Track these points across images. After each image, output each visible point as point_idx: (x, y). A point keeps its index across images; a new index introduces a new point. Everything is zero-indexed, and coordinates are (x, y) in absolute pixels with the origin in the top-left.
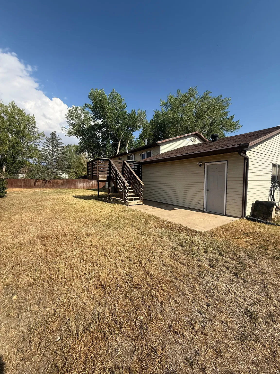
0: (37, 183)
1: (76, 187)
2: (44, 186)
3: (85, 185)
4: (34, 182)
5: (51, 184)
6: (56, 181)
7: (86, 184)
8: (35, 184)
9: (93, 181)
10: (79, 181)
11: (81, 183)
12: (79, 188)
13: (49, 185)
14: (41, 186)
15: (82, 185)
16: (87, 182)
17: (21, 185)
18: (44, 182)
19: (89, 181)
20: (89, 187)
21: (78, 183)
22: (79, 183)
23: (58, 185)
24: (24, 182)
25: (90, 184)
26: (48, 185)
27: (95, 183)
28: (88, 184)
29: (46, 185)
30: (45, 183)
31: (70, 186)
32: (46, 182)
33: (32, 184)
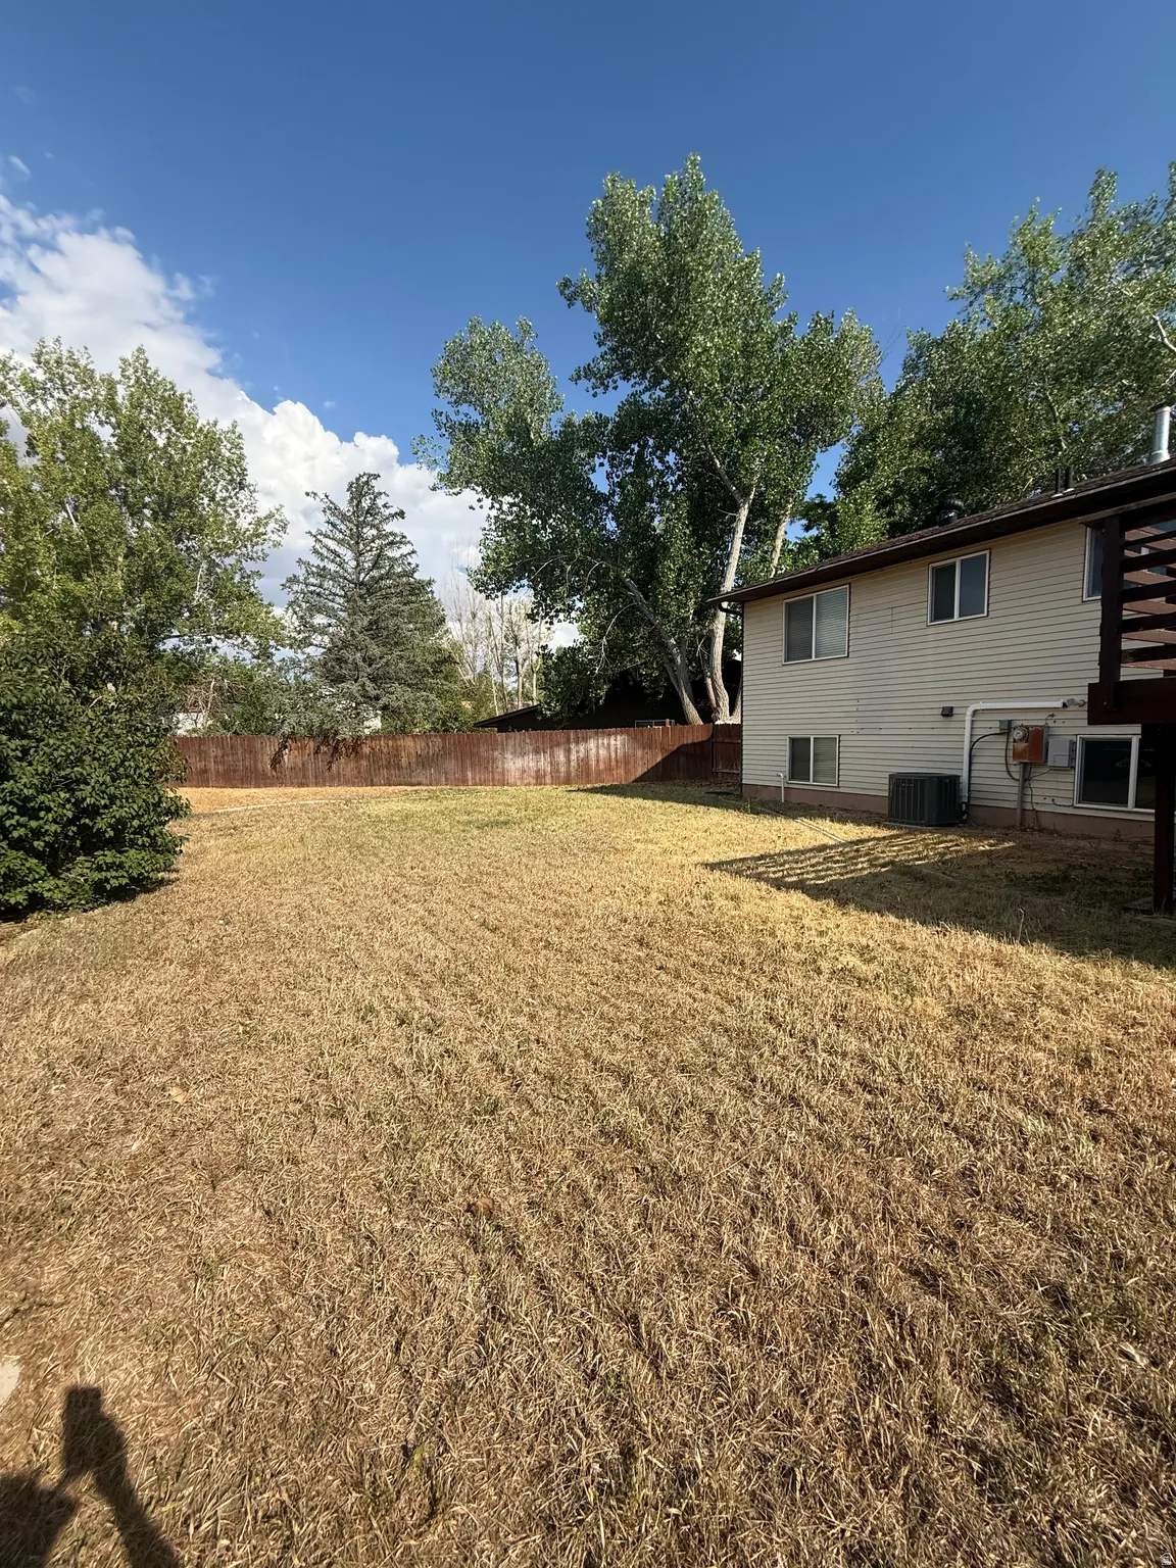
0: (286, 757)
1: (497, 777)
2: (327, 774)
3: (544, 763)
4: (270, 748)
5: (364, 763)
6: (390, 743)
7: (552, 755)
8: (276, 760)
9: (592, 744)
10: (511, 742)
11: (523, 754)
12: (512, 780)
13: (352, 765)
14: (310, 773)
15: (530, 762)
16: (558, 745)
17: (205, 771)
18: (323, 749)
19: (568, 741)
20: (568, 773)
21: (509, 756)
22: (514, 753)
23: (399, 768)
24: (220, 753)
25: (573, 757)
26: (344, 765)
27: (601, 752)
28: (561, 756)
29: (334, 766)
30: (332, 756)
31: (464, 771)
32: (336, 749)
33: (260, 765)
